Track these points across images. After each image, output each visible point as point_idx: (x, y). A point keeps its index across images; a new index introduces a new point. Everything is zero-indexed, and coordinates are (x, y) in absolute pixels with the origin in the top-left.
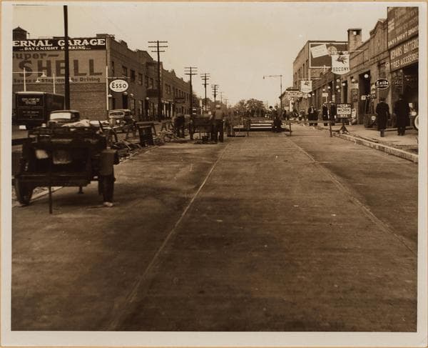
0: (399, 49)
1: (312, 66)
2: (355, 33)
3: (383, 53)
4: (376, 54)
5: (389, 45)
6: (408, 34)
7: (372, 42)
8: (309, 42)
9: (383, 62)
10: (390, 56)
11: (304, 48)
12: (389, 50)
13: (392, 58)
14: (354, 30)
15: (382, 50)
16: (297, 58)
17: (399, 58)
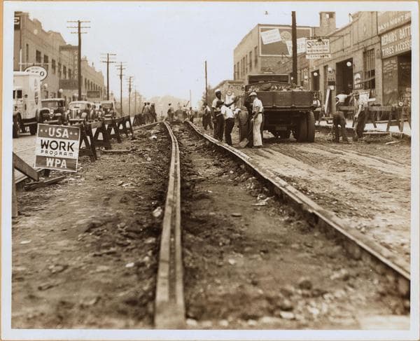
0: (393, 34)
1: (263, 53)
2: (328, 16)
3: (371, 38)
4: (361, 39)
5: (379, 30)
6: (404, 18)
7: (355, 26)
8: (259, 25)
9: (370, 48)
10: (380, 42)
11: (251, 33)
12: (380, 36)
13: (383, 44)
14: (327, 13)
15: (370, 36)
16: (241, 43)
17: (394, 44)
